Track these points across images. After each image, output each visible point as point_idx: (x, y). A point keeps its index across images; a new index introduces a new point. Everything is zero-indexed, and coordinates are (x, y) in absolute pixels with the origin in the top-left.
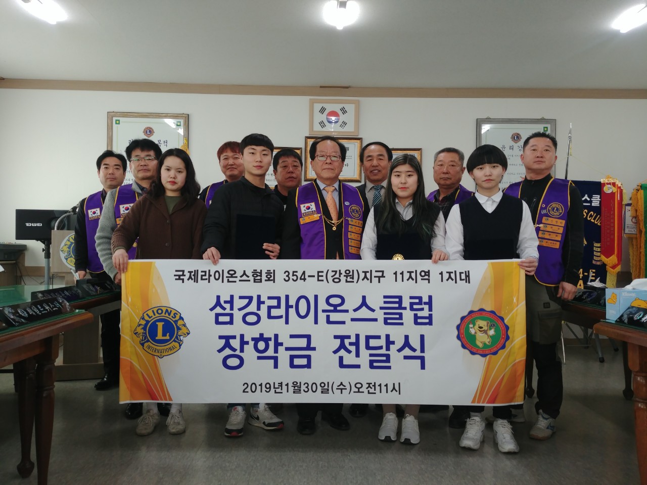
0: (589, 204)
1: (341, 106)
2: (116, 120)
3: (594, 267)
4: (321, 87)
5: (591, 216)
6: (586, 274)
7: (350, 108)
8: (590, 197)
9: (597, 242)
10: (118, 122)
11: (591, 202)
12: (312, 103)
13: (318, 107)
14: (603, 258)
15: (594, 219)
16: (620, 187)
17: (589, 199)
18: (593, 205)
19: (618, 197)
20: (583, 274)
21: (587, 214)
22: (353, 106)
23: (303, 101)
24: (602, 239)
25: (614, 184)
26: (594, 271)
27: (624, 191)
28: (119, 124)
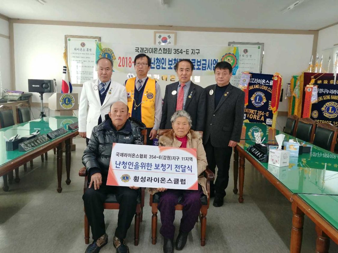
0: (268, 84)
1: (168, 35)
2: (69, 39)
3: (269, 111)
4: (159, 26)
5: (269, 89)
6: (265, 114)
7: (172, 36)
8: (269, 81)
9: (271, 101)
10: (69, 40)
11: (269, 83)
12: (155, 33)
13: (158, 35)
14: (271, 107)
15: (270, 91)
16: (280, 78)
17: (268, 82)
18: (270, 85)
19: (279, 83)
20: (264, 114)
21: (267, 89)
22: (173, 35)
23: (151, 32)
24: (272, 100)
25: (278, 76)
26: (268, 113)
27: (282, 80)
28: (70, 41)
